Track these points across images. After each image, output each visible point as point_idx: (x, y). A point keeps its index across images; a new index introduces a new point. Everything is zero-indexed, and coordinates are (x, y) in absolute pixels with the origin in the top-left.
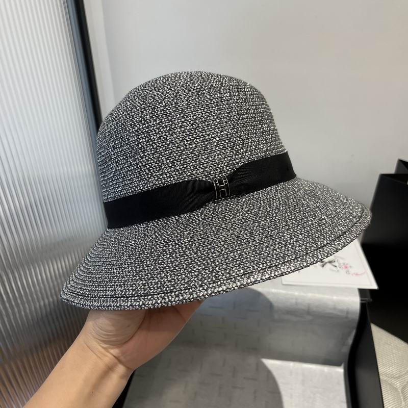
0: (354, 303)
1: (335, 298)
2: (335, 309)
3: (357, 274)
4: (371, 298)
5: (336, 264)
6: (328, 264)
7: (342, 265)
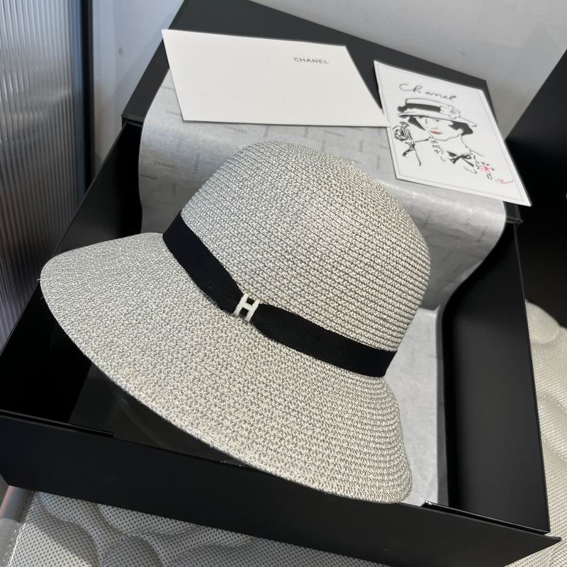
3: (502, 181)
4: (522, 218)
5: (472, 161)
6: (461, 160)
7: (481, 164)
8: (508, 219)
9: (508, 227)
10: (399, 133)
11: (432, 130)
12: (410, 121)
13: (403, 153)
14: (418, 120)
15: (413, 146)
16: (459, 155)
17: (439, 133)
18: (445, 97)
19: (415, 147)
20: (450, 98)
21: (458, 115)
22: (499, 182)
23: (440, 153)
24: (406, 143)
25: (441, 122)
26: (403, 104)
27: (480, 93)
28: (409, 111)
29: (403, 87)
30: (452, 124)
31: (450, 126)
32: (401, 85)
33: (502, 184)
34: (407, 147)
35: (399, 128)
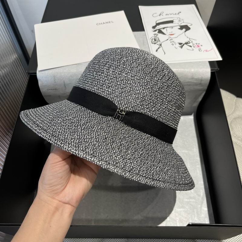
0: (206, 73)
1: (193, 70)
2: (193, 78)
3: (207, 51)
4: (219, 68)
5: (191, 44)
6: (185, 45)
7: (195, 45)
8: (211, 70)
9: (213, 74)
10: (153, 40)
11: (170, 34)
12: (158, 32)
13: (156, 50)
14: (163, 30)
15: (161, 45)
16: (184, 43)
17: (173, 34)
18: (175, 14)
19: (162, 45)
20: (178, 14)
21: (182, 22)
22: (205, 51)
23: (174, 45)
24: (157, 44)
25: (174, 28)
26: (155, 24)
27: (193, 6)
28: (158, 27)
29: (154, 15)
30: (179, 27)
31: (179, 29)
32: (153, 14)
33: (207, 52)
34: (158, 46)
35: (153, 38)
